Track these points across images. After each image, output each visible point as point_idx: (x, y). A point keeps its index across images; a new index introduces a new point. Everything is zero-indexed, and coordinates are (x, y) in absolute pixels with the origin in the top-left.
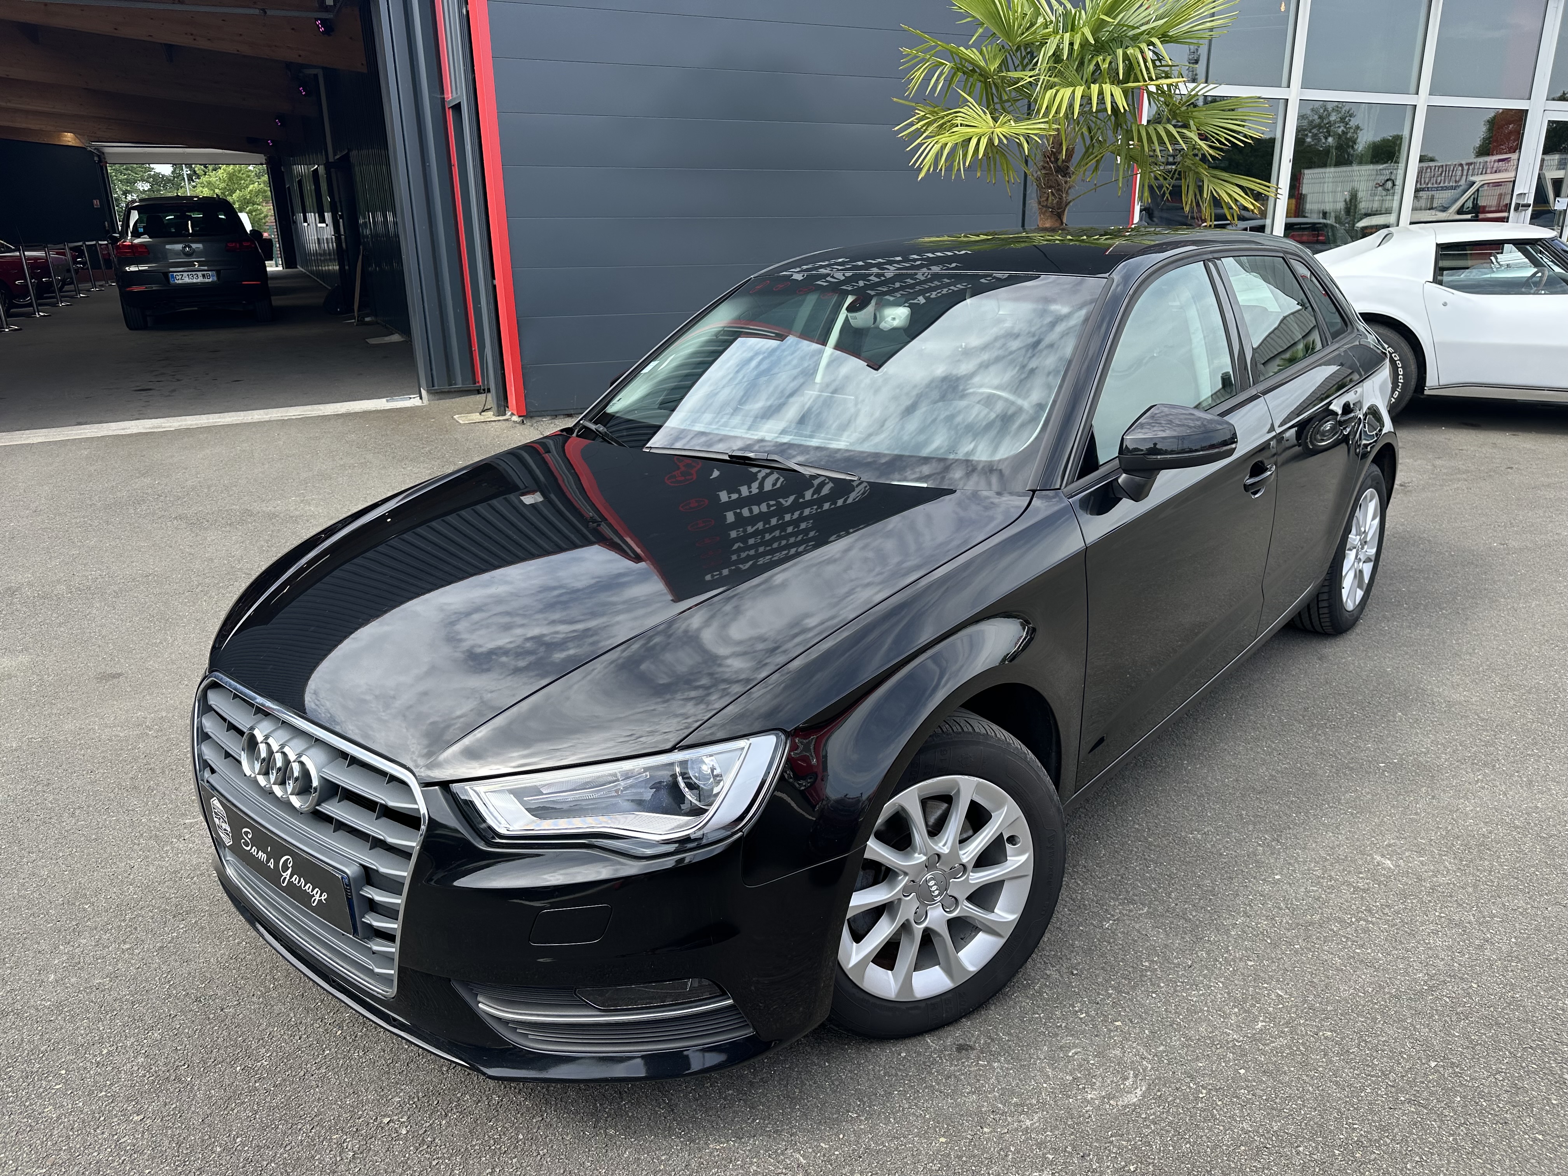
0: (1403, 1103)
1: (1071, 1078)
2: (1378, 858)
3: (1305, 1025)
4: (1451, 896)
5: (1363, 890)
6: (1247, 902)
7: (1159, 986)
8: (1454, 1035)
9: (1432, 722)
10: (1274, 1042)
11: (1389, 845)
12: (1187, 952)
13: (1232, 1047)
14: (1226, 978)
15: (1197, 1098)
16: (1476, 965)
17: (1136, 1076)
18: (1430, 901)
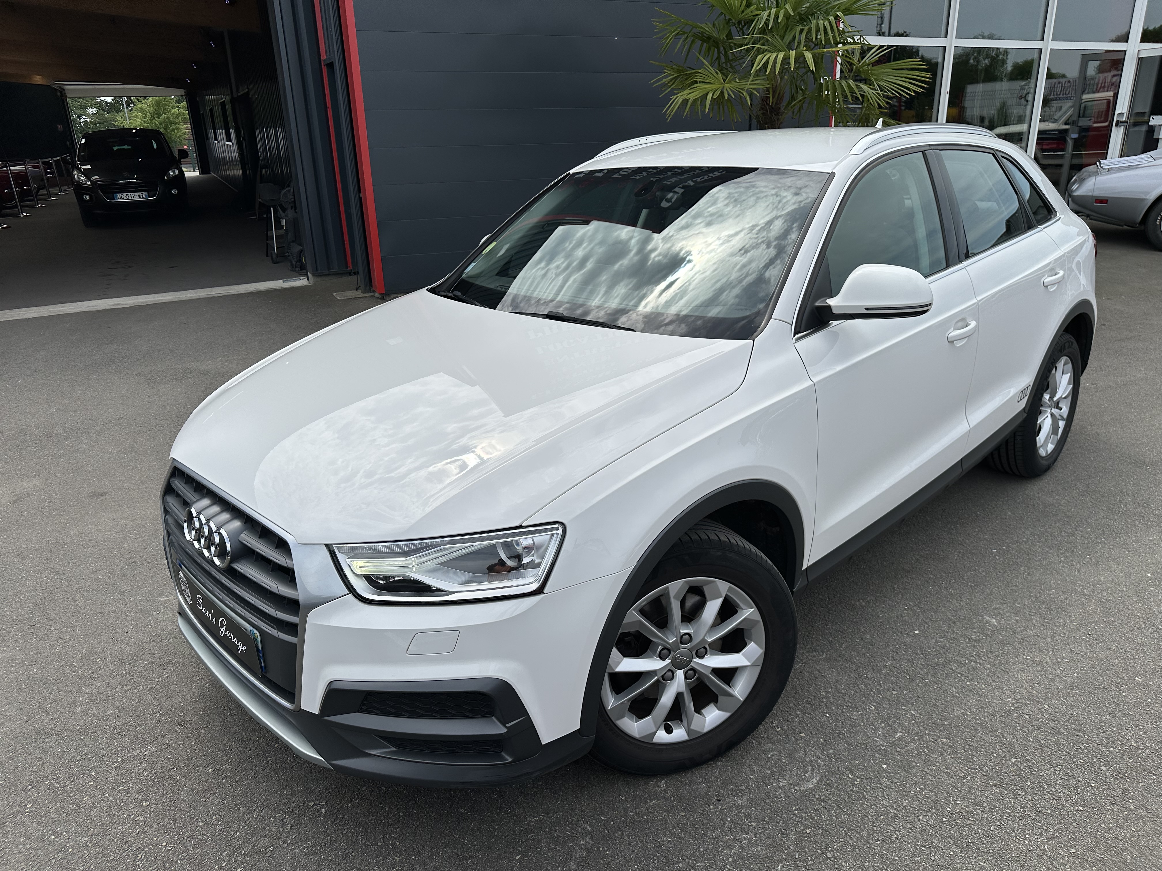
0: (991, 786)
1: (769, 772)
2: (988, 618)
3: (929, 734)
4: (1035, 645)
5: (975, 640)
6: (894, 650)
7: (831, 708)
8: (1030, 741)
9: (1032, 519)
10: (907, 746)
11: (996, 609)
12: (852, 685)
13: (879, 750)
14: (877, 703)
15: (854, 785)
16: (1048, 692)
17: (813, 770)
18: (1020, 648)
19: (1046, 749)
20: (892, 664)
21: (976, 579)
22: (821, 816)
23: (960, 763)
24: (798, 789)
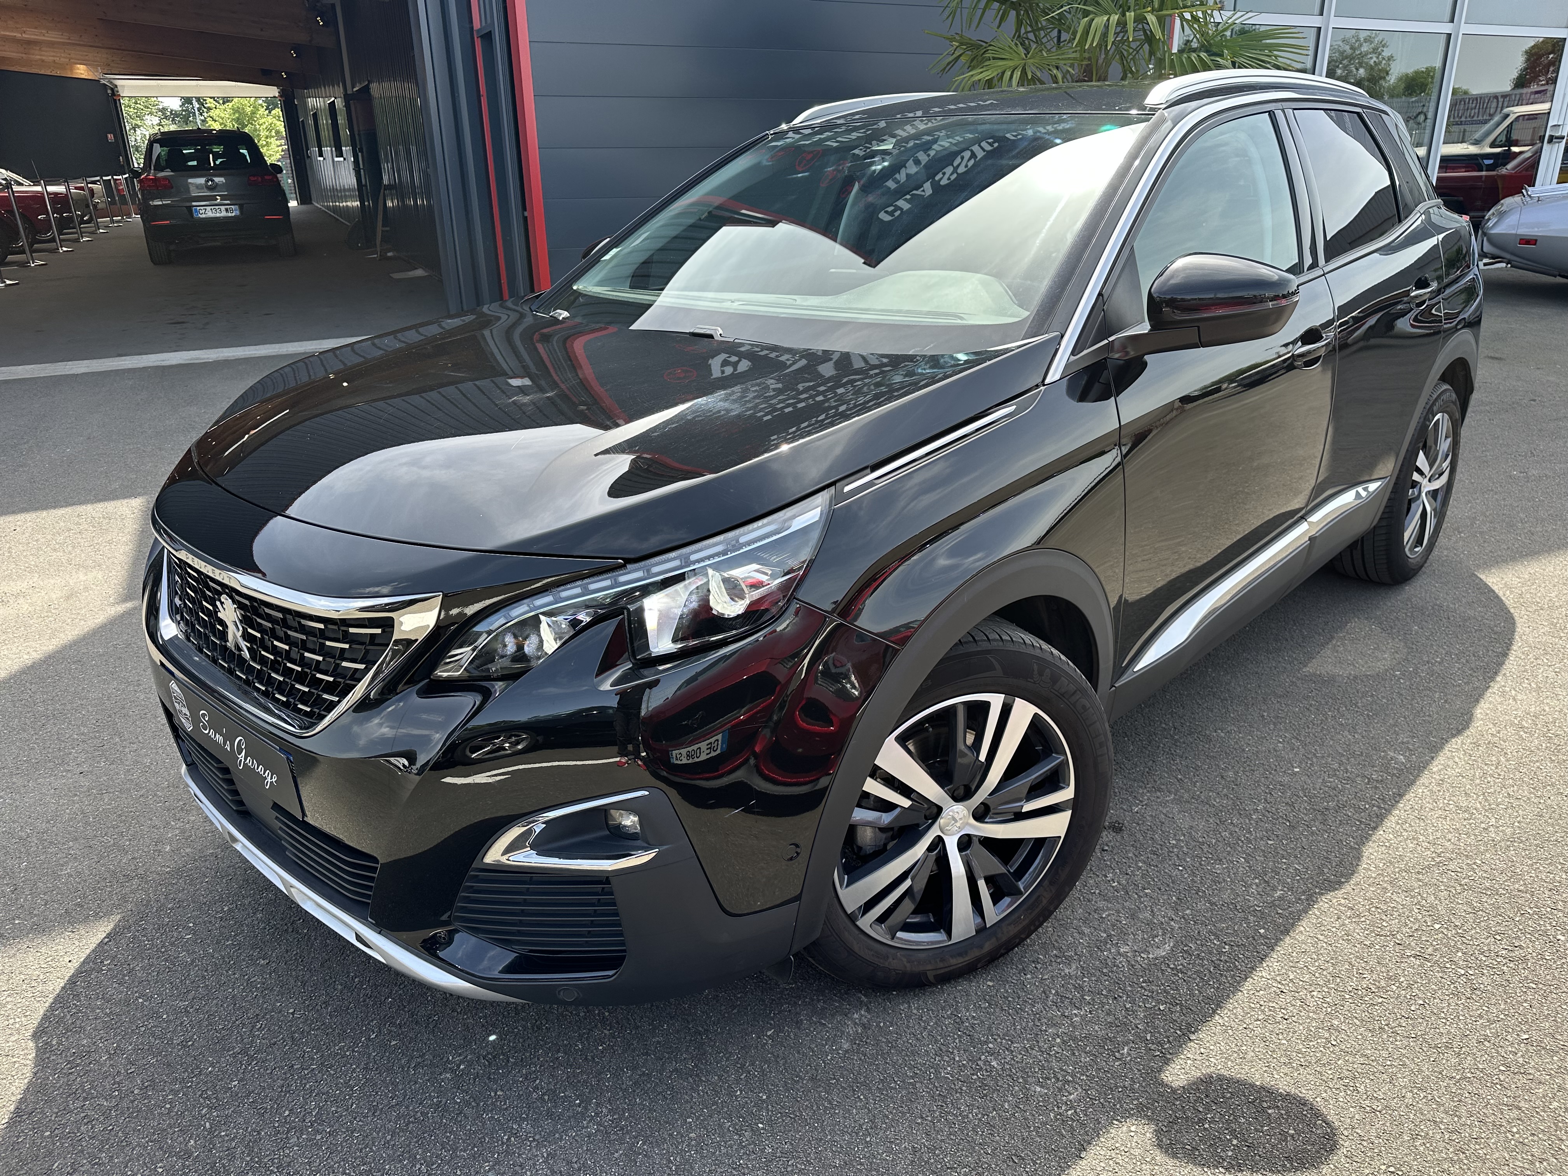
0: (1409, 957)
1: (1105, 935)
2: (1392, 754)
3: (1320, 893)
6: (1267, 791)
7: (1185, 860)
8: (1458, 903)
10: (1290, 907)
11: (1403, 743)
12: (1211, 833)
13: (1254, 911)
14: (1248, 854)
16: (1480, 845)
17: (1164, 934)
19: (1481, 913)
20: (1265, 808)
21: (1374, 707)
22: (1177, 989)
23: (1365, 929)
24: (1145, 956)
